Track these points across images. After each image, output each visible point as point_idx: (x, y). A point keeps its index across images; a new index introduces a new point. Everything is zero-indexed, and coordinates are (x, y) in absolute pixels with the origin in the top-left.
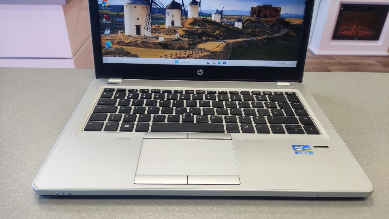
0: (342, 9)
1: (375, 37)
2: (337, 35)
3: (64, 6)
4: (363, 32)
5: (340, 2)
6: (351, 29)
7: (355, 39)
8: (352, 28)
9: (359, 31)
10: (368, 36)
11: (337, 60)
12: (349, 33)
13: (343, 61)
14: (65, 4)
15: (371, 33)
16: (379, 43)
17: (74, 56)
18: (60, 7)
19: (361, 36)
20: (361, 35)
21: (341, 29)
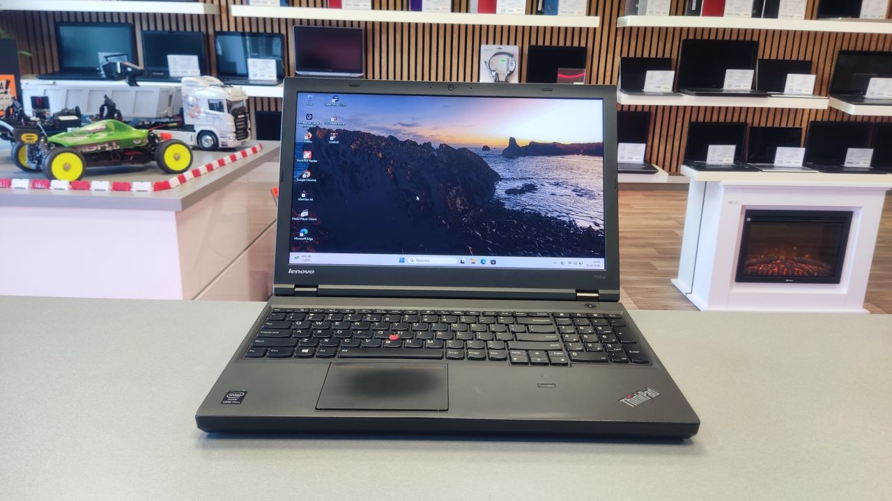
0: (749, 219)
1: (832, 275)
2: (746, 272)
3: (177, 213)
4: (803, 265)
5: (743, 206)
6: (775, 260)
7: (787, 280)
8: (778, 259)
9: (795, 265)
10: (816, 274)
12: (774, 268)
14: (180, 209)
15: (820, 268)
16: (842, 288)
18: (172, 215)
19: (800, 273)
20: (799, 271)
21: (754, 260)
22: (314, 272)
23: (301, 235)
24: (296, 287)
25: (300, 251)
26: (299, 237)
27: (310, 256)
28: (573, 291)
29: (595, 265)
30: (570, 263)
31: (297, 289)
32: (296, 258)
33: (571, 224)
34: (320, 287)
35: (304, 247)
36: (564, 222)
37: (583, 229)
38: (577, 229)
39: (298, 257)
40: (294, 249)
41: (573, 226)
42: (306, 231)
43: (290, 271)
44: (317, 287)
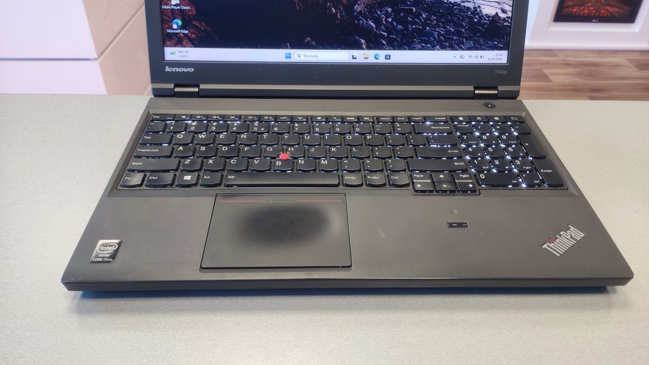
1: (629, 16)
2: (562, 15)
4: (608, 8)
6: (587, 3)
7: (594, 21)
8: (589, 2)
9: (602, 7)
10: (617, 15)
11: (561, 57)
12: (584, 10)
13: (572, 59)
15: (621, 10)
16: (634, 28)
17: (100, 55)
20: (604, 13)
22: (193, 70)
23: (175, 26)
24: (176, 86)
25: (175, 45)
26: (172, 28)
27: (187, 52)
28: (471, 88)
29: (498, 59)
30: (470, 57)
31: (177, 90)
32: (173, 53)
33: (476, 11)
34: (202, 86)
35: (179, 41)
36: (468, 8)
37: (489, 17)
38: (481, 17)
39: (174, 53)
40: (168, 43)
41: (478, 14)
42: (180, 23)
43: (167, 69)
44: (198, 86)
